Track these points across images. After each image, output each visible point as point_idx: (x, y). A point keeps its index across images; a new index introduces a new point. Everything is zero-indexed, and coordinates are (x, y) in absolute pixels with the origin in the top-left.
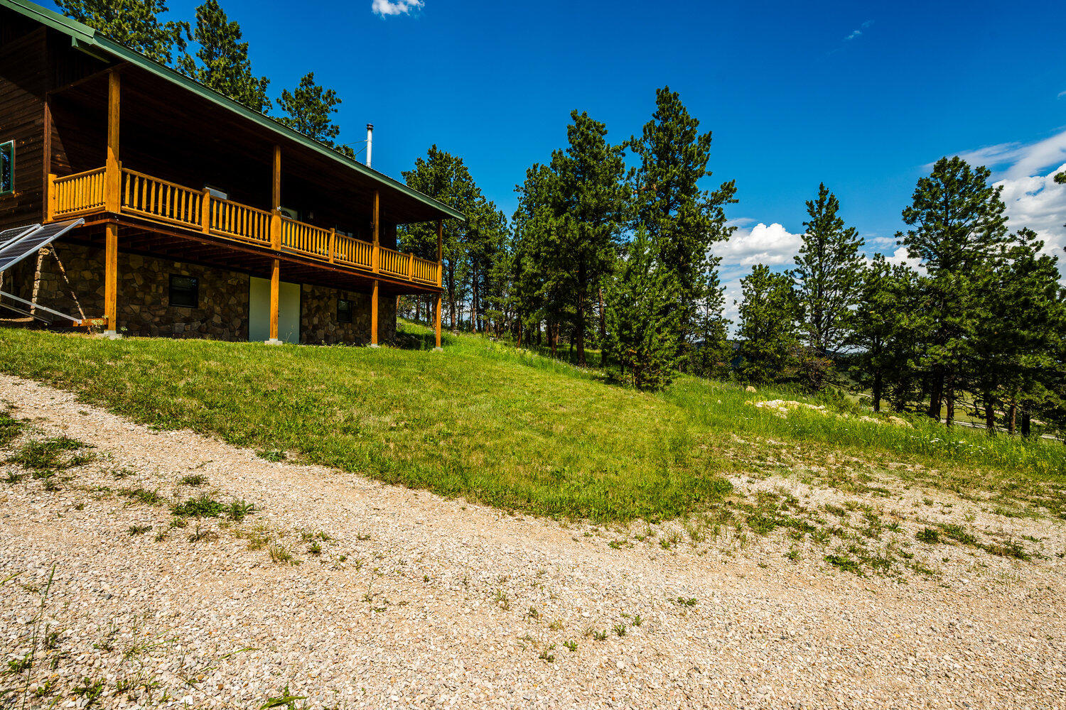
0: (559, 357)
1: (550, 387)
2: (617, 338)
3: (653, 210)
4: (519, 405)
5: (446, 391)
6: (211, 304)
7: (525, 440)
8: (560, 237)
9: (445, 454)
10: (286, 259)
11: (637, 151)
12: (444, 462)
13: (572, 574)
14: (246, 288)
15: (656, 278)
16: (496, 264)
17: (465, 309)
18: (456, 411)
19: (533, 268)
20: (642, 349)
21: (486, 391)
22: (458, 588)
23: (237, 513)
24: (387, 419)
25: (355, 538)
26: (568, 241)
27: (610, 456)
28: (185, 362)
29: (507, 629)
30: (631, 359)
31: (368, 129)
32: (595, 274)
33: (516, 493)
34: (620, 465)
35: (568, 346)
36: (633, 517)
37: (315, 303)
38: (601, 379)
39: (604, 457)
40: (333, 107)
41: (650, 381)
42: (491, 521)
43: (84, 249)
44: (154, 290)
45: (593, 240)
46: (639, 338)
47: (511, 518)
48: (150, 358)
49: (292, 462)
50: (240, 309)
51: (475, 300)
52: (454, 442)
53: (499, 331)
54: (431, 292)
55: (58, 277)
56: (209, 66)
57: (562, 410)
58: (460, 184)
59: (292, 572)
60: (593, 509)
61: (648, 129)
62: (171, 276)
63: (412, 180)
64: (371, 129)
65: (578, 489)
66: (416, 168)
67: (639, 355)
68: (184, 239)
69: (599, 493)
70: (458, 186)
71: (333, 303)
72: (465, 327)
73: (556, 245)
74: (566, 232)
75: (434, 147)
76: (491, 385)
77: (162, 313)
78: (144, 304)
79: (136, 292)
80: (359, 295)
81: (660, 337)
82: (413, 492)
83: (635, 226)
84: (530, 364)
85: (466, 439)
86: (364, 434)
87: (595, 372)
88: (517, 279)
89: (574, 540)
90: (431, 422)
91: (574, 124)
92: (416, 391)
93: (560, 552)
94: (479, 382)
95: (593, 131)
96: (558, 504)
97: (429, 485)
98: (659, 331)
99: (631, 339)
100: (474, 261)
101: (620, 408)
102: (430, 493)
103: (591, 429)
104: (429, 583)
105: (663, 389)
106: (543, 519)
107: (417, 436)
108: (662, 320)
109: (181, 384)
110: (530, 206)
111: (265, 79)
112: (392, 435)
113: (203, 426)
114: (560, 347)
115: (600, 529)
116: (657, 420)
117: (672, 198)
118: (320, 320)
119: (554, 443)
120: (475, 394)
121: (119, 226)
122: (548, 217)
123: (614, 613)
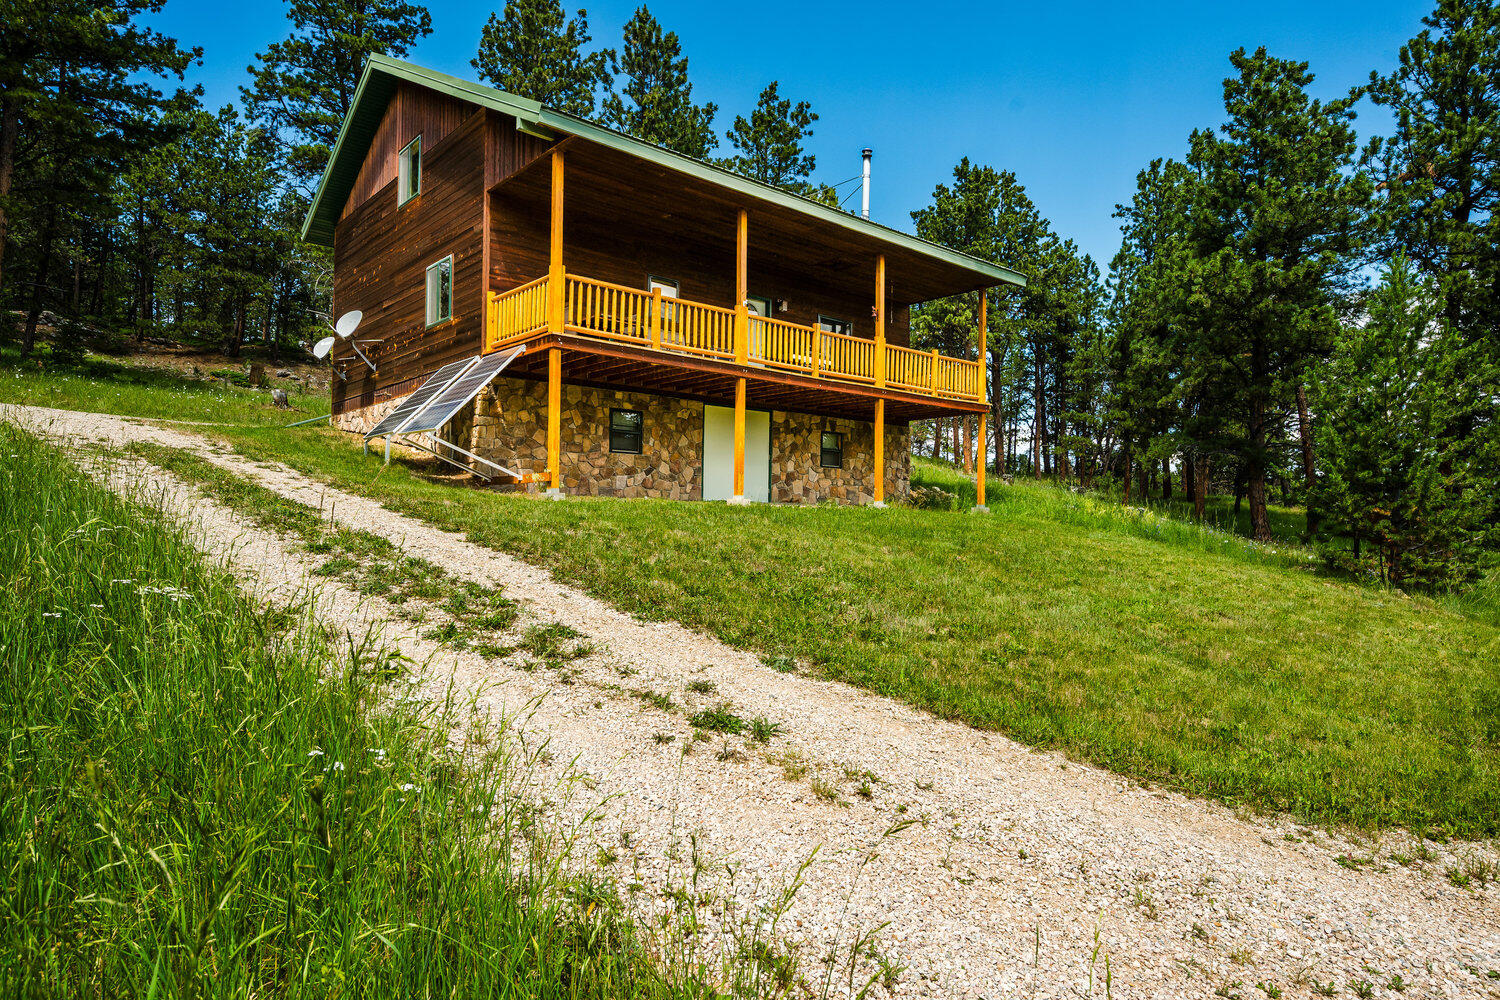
0: (1212, 521)
1: (1197, 580)
2: (1344, 486)
3: (1428, 218)
4: (1139, 609)
5: (1005, 580)
6: (657, 447)
7: (1155, 670)
8: (1211, 295)
9: (1019, 684)
10: (755, 377)
11: (1385, 100)
12: (1019, 695)
13: (1265, 892)
14: (698, 422)
15: (1436, 361)
16: (1081, 353)
17: (1021, 435)
18: (1027, 614)
19: (1155, 356)
20: (1405, 507)
21: (1075, 582)
22: (1072, 875)
23: (762, 733)
24: (922, 622)
25: (913, 785)
26: (1230, 301)
27: (1333, 713)
28: (648, 531)
29: (1157, 944)
30: (1377, 527)
31: (865, 157)
32: (1288, 359)
33: (1150, 757)
34: (1355, 732)
35: (1230, 500)
36: (1385, 823)
37: (790, 440)
38: (1306, 566)
39: (1319, 714)
40: (807, 128)
41: (1422, 573)
42: (1111, 793)
43: (521, 382)
44: (593, 432)
45: (1283, 294)
46: (1397, 485)
47: (1144, 792)
48: (609, 525)
49: (806, 675)
50: (692, 453)
51: (1040, 418)
52: (1032, 665)
53: (1085, 474)
54: (970, 413)
55: (496, 420)
56: (639, 104)
57: (1224, 623)
58: (1011, 218)
59: (842, 815)
60: (1300, 799)
61: (1413, 54)
62: (612, 410)
63: (928, 222)
64: (869, 157)
65: (1267, 763)
66: (933, 202)
67: (1397, 521)
68: (631, 360)
69: (1312, 775)
70: (1007, 223)
71: (814, 438)
72: (1025, 469)
73: (1203, 312)
74: (1225, 282)
75: (965, 162)
76: (1082, 575)
77: (602, 462)
78: (582, 451)
79: (573, 435)
80: (852, 424)
81: (1447, 481)
82: (980, 734)
83: (1385, 255)
84: (1152, 535)
85: (1049, 661)
86: (891, 643)
87: (1294, 553)
88: (1121, 377)
89: (1265, 842)
90: (991, 631)
91: (1236, 75)
92: (957, 580)
93: (1238, 855)
94: (1060, 567)
95: (1281, 82)
96: (1229, 783)
97: (1004, 727)
98: (1446, 469)
99: (1376, 488)
100: (1038, 352)
101: (1352, 624)
102: (1006, 739)
103: (1289, 660)
104: (1028, 861)
105: (1457, 590)
106: (1204, 802)
107: (969, 651)
108: (1454, 446)
109: (652, 561)
110: (1145, 240)
111: (710, 105)
112: (934, 647)
113: (692, 619)
114: (1212, 502)
115: (1315, 833)
116: (1442, 653)
117: (1476, 185)
118: (797, 465)
119: (1214, 681)
120: (1056, 587)
121: (563, 350)
122: (1184, 260)
123: (1349, 962)
